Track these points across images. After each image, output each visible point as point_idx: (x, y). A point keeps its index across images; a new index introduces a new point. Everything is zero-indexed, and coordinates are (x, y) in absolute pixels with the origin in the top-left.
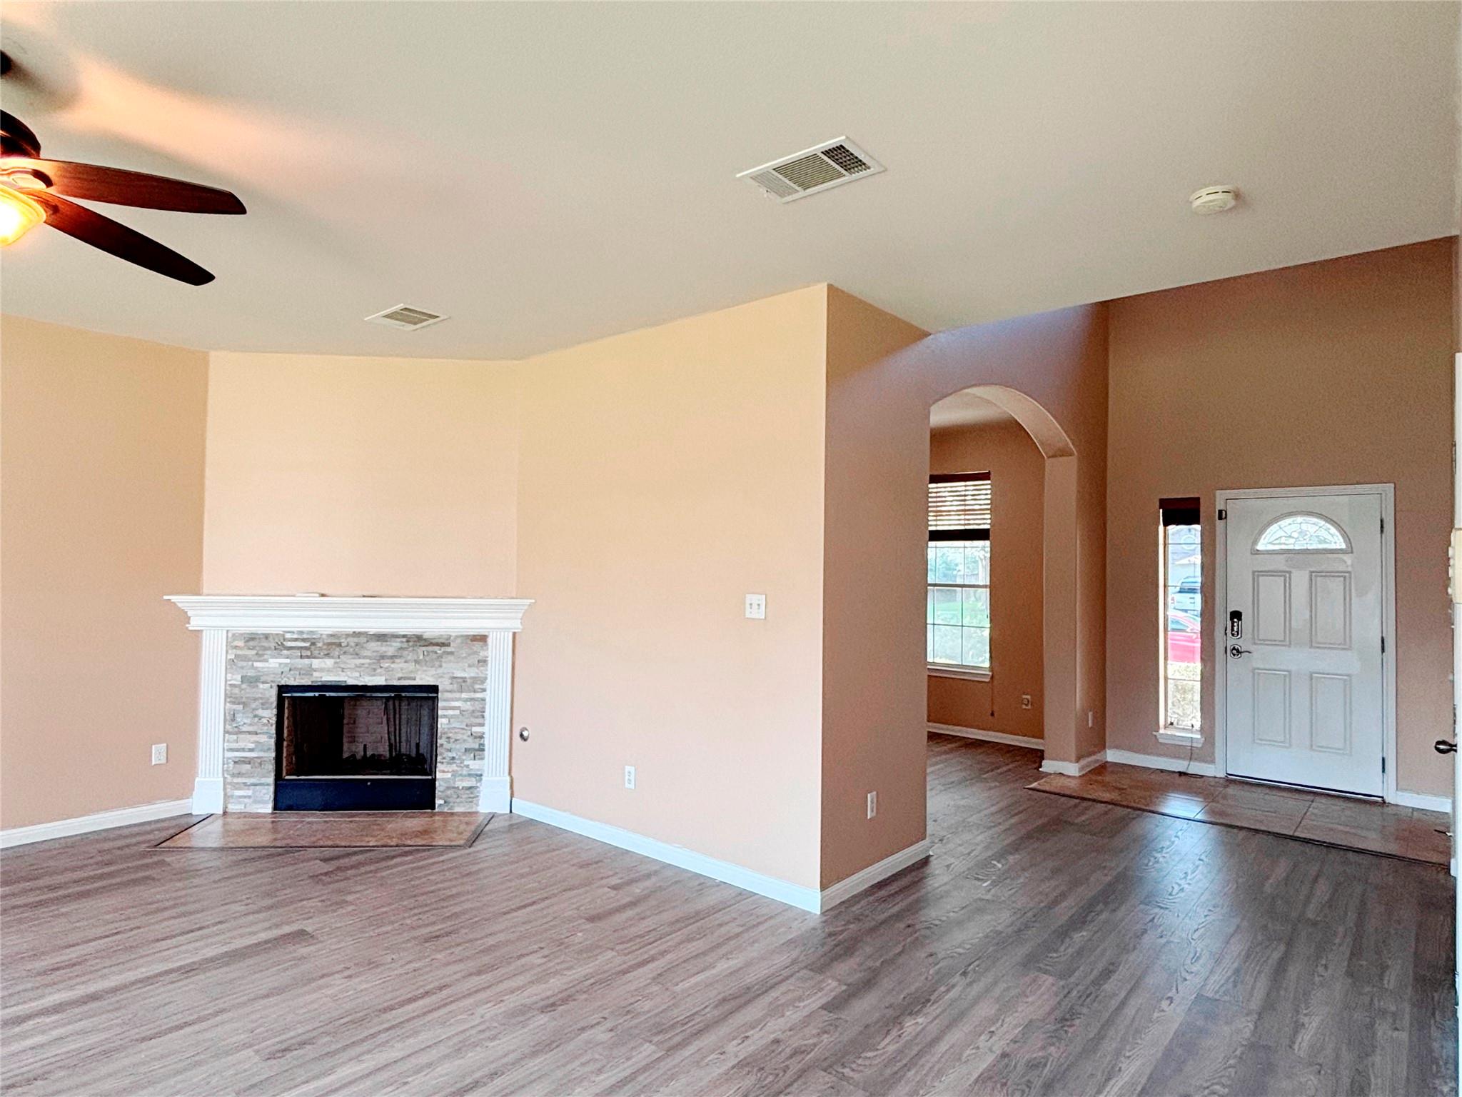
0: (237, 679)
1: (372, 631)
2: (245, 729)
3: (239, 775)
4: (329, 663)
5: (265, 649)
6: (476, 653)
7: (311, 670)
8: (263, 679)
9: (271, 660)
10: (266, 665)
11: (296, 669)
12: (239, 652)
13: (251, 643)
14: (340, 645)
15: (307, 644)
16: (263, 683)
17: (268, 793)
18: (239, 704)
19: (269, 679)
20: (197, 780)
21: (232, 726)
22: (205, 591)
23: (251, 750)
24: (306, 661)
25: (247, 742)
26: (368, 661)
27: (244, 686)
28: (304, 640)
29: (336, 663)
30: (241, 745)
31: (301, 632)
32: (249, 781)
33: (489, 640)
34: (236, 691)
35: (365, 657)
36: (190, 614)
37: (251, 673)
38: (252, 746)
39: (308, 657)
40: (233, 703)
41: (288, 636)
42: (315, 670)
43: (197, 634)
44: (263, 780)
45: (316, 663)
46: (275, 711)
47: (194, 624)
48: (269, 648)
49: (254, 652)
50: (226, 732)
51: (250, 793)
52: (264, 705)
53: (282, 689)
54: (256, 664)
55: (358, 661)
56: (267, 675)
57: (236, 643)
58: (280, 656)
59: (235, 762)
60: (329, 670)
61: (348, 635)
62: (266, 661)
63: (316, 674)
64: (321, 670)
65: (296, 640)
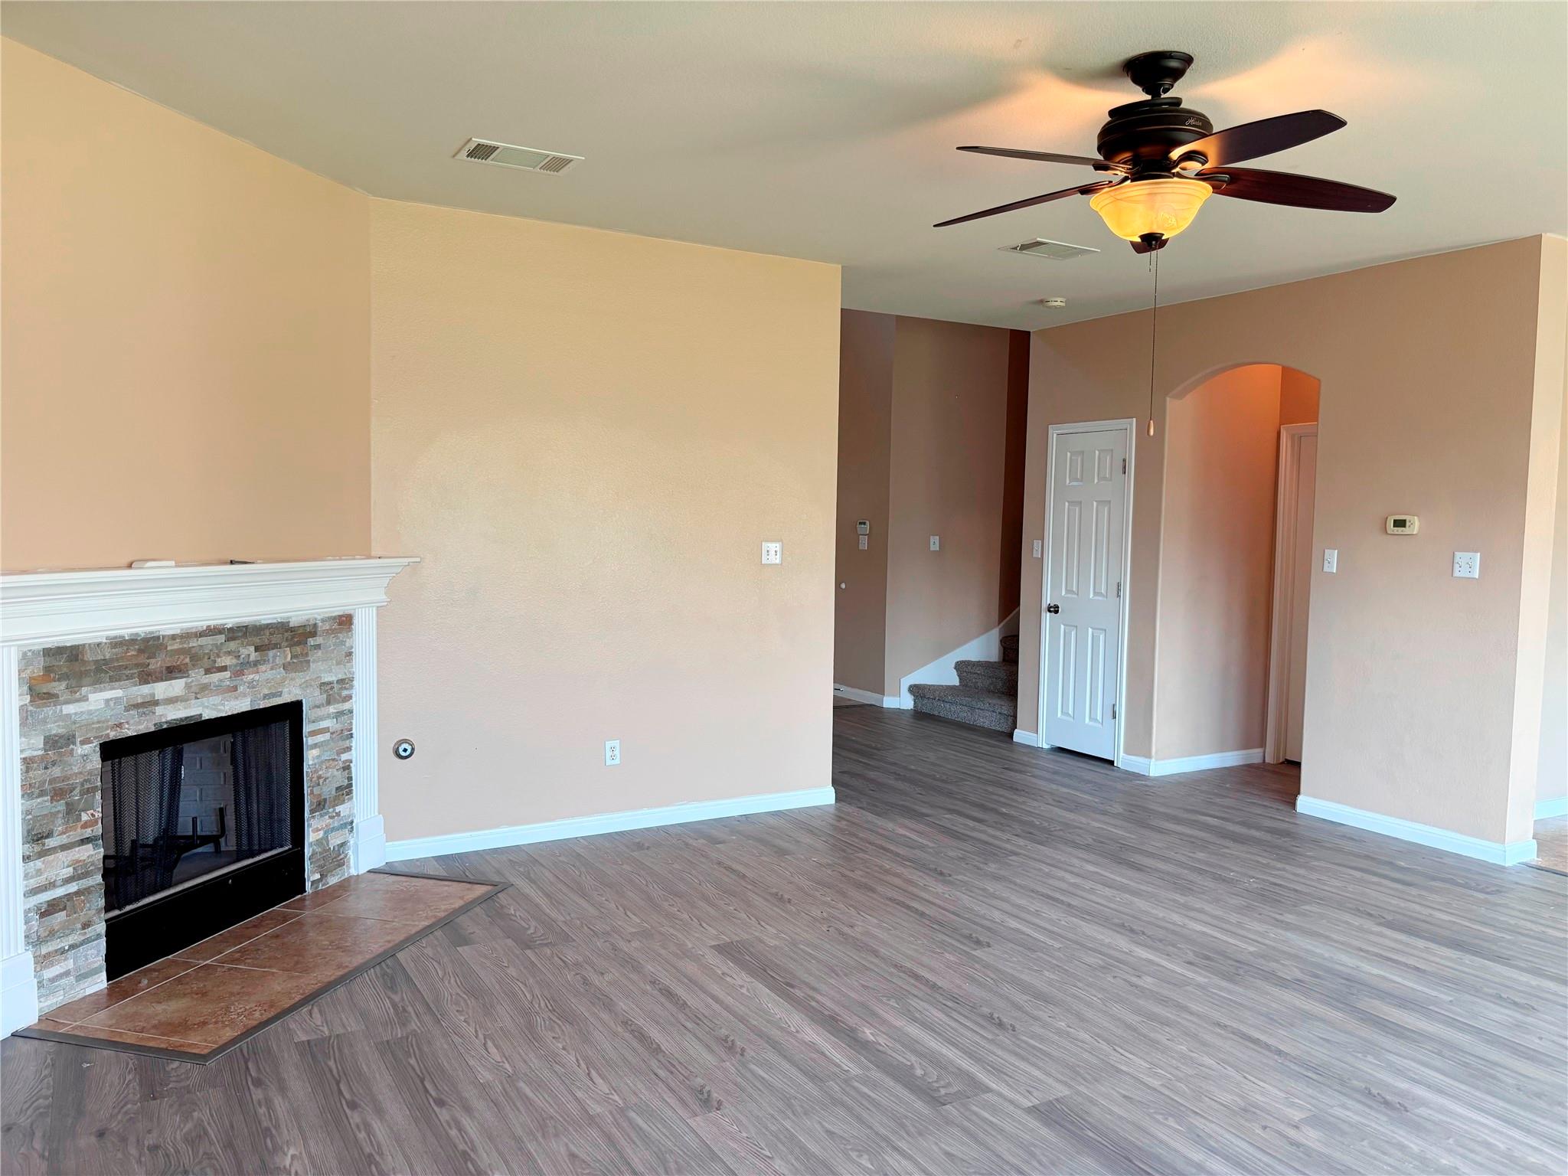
0: (38, 742)
1: (230, 623)
2: (55, 843)
3: (52, 934)
4: (176, 687)
5: (79, 675)
6: (343, 643)
7: (151, 705)
8: (78, 735)
9: (92, 697)
10: (82, 707)
11: (133, 706)
12: (41, 689)
13: (58, 668)
14: (189, 652)
15: (144, 657)
16: (83, 741)
17: (97, 955)
18: (43, 796)
19: (90, 733)
23: (67, 881)
24: (145, 689)
25: (60, 866)
26: (229, 674)
28: (140, 650)
29: (186, 685)
30: (50, 876)
31: (135, 637)
32: (66, 942)
33: (356, 621)
34: (38, 770)
35: (224, 668)
37: (55, 729)
38: (66, 872)
39: (149, 681)
40: (35, 797)
41: (110, 645)
42: (156, 703)
44: (87, 932)
45: (161, 689)
46: (99, 794)
48: (85, 674)
49: (64, 684)
51: (69, 964)
52: (85, 784)
53: (107, 750)
54: (68, 709)
55: (218, 677)
56: (86, 727)
57: (30, 671)
58: (105, 685)
59: (42, 914)
60: (180, 699)
61: (200, 635)
62: (85, 699)
63: (159, 710)
65: (127, 653)
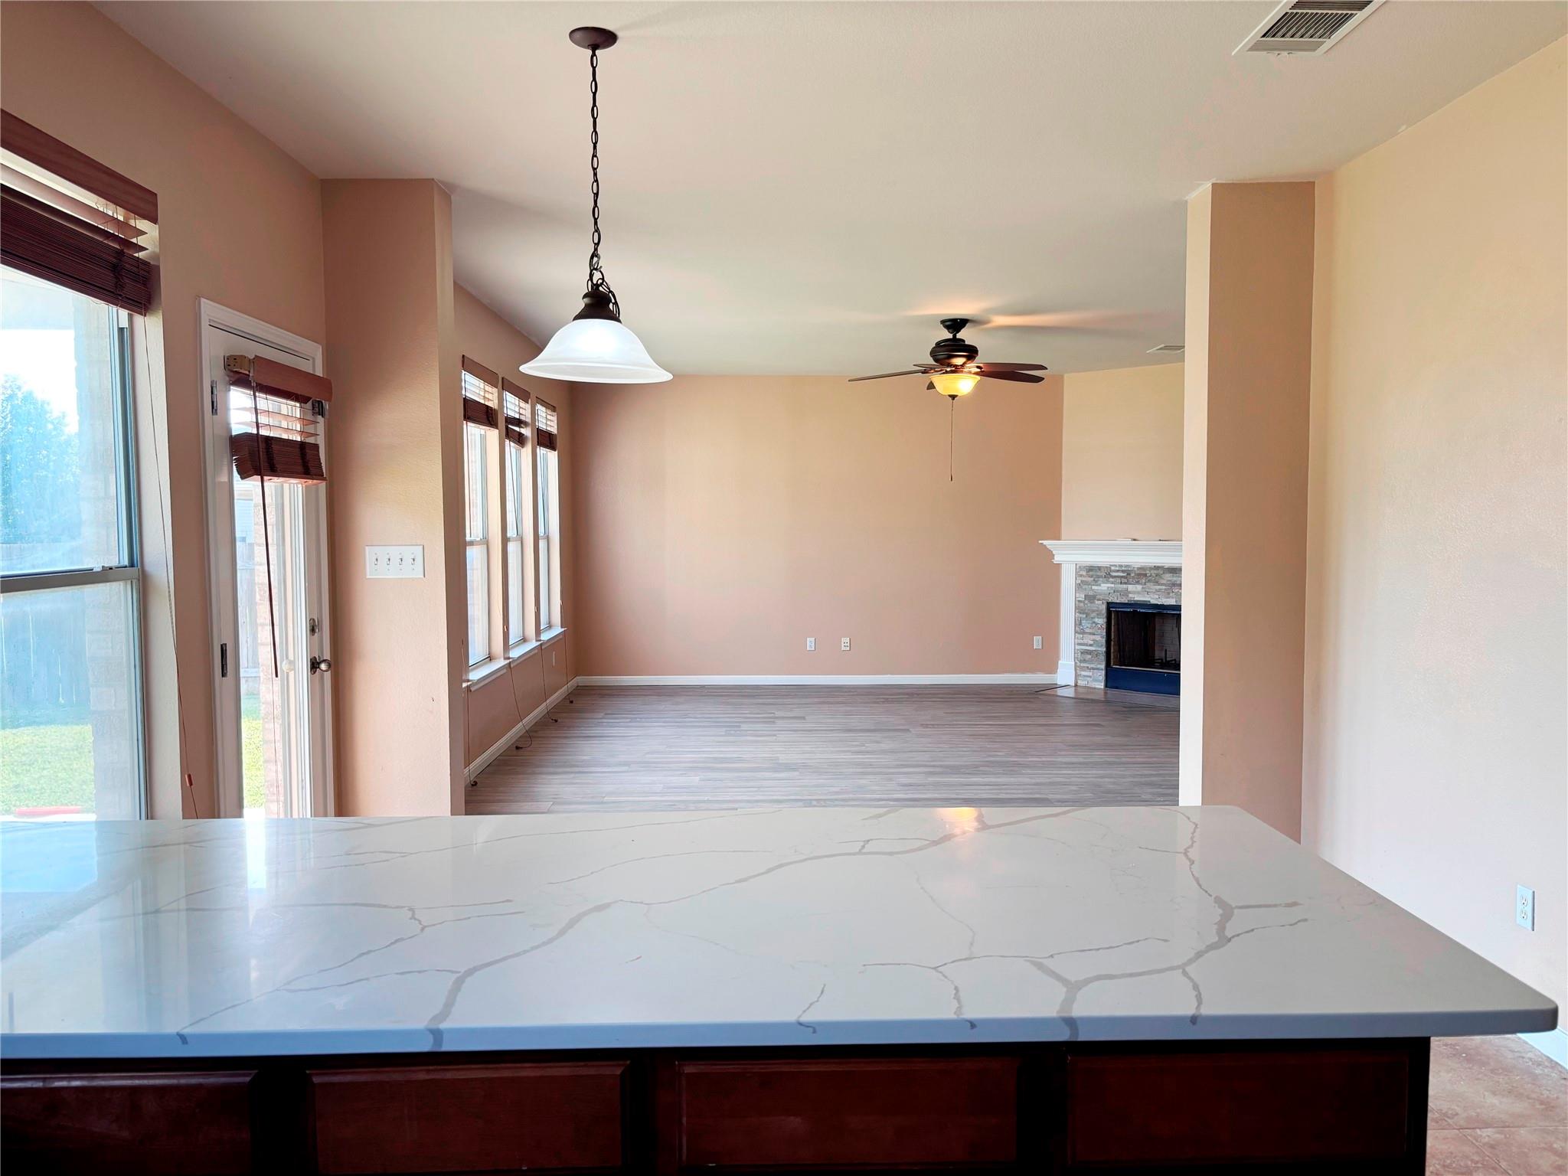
0: (1082, 597)
1: (1167, 566)
2: (1087, 631)
3: (1084, 661)
4: (1139, 587)
5: (1099, 577)
7: (1126, 593)
8: (1098, 597)
9: (1102, 585)
10: (1099, 588)
11: (1118, 591)
12: (1084, 579)
13: (1091, 573)
14: (1145, 575)
15: (1125, 575)
16: (1099, 600)
17: (1101, 675)
18: (1083, 614)
19: (1101, 597)
20: (1060, 662)
21: (1079, 630)
22: (1063, 537)
23: (1091, 645)
24: (1125, 586)
25: (1088, 639)
26: (1164, 587)
27: (1086, 602)
28: (1123, 571)
29: (1143, 588)
30: (1085, 641)
31: (1121, 566)
32: (1090, 666)
34: (1082, 604)
35: (1162, 584)
36: (1054, 552)
37: (1091, 593)
38: (1092, 642)
39: (1125, 583)
40: (1080, 613)
41: (1113, 568)
42: (1130, 592)
43: (1059, 566)
44: (1099, 666)
45: (1131, 588)
46: (1105, 620)
47: (1057, 559)
48: (1101, 577)
49: (1092, 579)
50: (1076, 632)
51: (1091, 674)
52: (1099, 615)
53: (1109, 605)
54: (1093, 587)
55: (1158, 587)
56: (1100, 595)
57: (1081, 573)
58: (1108, 582)
59: (1082, 653)
60: (1139, 593)
61: (1150, 569)
62: (1100, 585)
63: (1130, 595)
64: (1134, 593)
65: (1118, 571)
